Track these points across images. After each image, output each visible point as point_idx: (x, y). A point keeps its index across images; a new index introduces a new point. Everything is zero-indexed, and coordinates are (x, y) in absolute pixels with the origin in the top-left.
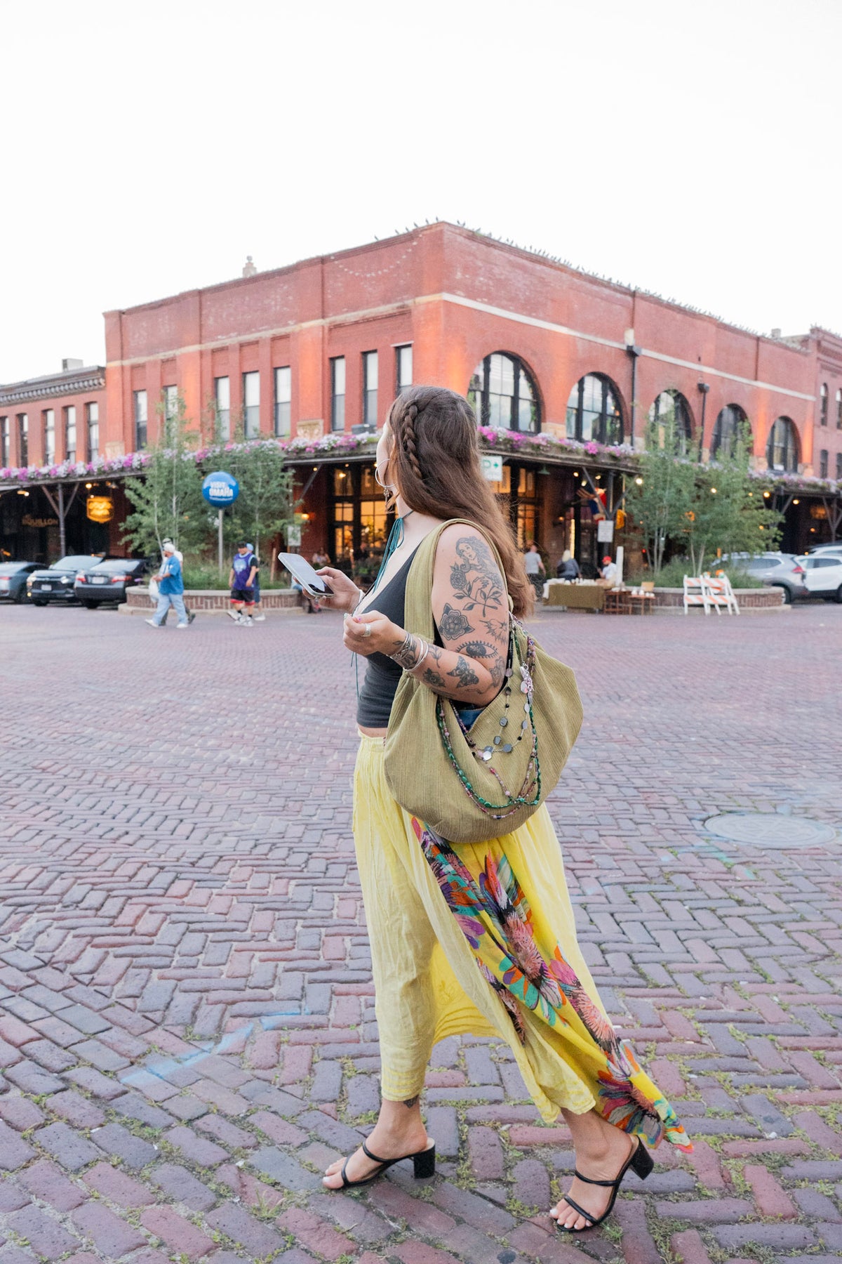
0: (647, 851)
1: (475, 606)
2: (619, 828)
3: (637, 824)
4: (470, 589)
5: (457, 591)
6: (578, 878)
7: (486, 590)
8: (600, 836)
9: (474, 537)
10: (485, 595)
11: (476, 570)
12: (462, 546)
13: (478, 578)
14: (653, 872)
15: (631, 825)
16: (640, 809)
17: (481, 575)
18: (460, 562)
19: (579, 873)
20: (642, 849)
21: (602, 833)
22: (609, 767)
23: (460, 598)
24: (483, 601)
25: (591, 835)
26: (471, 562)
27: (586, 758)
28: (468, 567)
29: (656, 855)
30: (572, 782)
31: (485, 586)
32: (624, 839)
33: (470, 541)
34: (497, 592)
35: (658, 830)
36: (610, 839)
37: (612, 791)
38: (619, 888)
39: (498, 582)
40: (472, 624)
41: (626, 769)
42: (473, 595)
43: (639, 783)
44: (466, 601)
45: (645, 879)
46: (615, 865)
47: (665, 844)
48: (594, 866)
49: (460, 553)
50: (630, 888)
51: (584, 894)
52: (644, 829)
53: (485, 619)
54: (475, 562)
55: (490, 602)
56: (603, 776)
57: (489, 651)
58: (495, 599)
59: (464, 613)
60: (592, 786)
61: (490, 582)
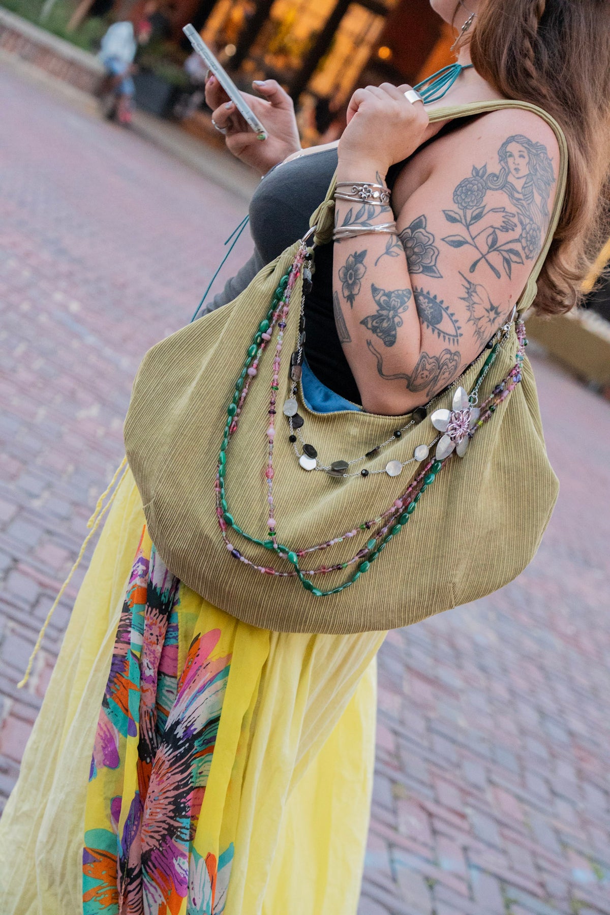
0: (556, 847)
1: (466, 246)
2: (524, 785)
3: (554, 793)
4: (477, 217)
5: (455, 207)
6: (435, 832)
7: (503, 237)
8: (491, 782)
9: (543, 148)
10: (495, 242)
11: (511, 196)
12: (513, 148)
13: (503, 210)
14: (557, 886)
15: (543, 790)
16: (566, 772)
17: (511, 208)
18: (494, 167)
19: (439, 826)
20: (549, 839)
21: (495, 778)
22: (536, 674)
23: (452, 220)
24: (485, 249)
25: (475, 773)
26: (511, 179)
27: (503, 638)
28: (501, 181)
29: (567, 858)
30: (470, 668)
31: (506, 228)
32: (527, 808)
33: (532, 148)
34: (517, 254)
35: (584, 823)
36: (503, 796)
37: (529, 716)
38: (494, 885)
39: (533, 241)
40: (441, 267)
41: (563, 691)
42: (475, 229)
43: (577, 726)
44: (458, 230)
45: (539, 891)
46: (497, 840)
47: (587, 850)
48: (465, 825)
49: (504, 155)
50: (513, 893)
51: (435, 863)
52: (562, 807)
53: (467, 274)
54: (519, 185)
55: (496, 259)
56: (521, 684)
57: (446, 325)
58: (507, 261)
59: (439, 244)
60: (500, 690)
61: (519, 229)
